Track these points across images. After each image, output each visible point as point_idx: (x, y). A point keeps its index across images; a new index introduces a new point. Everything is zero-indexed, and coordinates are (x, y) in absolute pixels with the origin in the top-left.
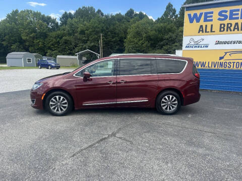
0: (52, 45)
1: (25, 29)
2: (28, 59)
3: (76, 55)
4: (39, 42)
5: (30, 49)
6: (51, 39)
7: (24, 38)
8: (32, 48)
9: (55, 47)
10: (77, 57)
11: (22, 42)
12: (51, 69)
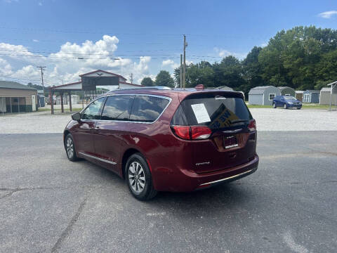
0: (327, 72)
1: (288, 54)
2: (271, 96)
3: (330, 86)
4: (306, 70)
5: (294, 81)
6: (325, 62)
7: (286, 66)
8: (297, 79)
9: (330, 75)
10: (331, 90)
11: (284, 72)
12: (286, 108)
